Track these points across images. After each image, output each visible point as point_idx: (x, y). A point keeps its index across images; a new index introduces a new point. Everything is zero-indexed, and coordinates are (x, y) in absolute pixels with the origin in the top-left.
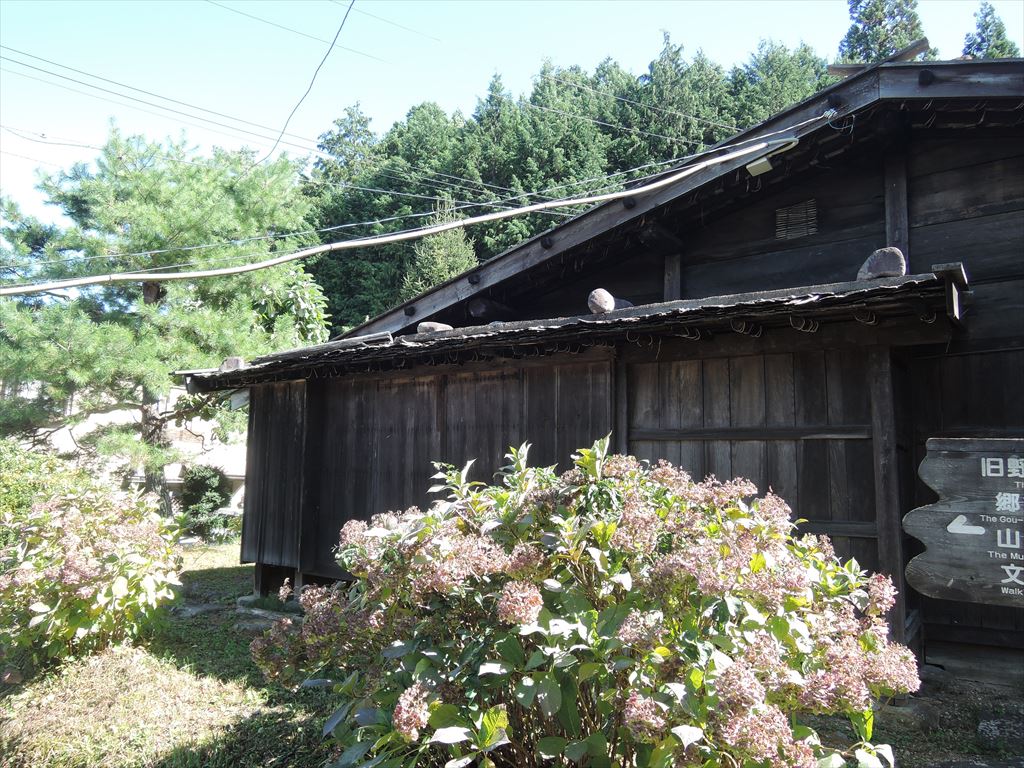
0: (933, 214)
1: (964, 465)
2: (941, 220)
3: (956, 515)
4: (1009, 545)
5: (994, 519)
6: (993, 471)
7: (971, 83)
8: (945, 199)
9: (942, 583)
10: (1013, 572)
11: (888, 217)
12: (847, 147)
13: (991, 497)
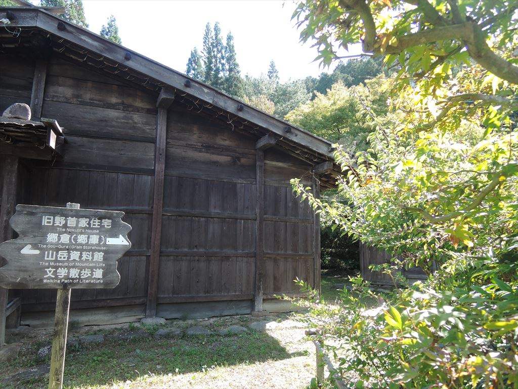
0: (57, 96)
1: (34, 219)
2: (60, 100)
3: (26, 245)
4: (50, 259)
5: (45, 246)
6: (48, 222)
7: (81, 39)
8: (64, 91)
9: (14, 280)
10: (50, 271)
11: (33, 90)
12: (17, 45)
13: (45, 236)
